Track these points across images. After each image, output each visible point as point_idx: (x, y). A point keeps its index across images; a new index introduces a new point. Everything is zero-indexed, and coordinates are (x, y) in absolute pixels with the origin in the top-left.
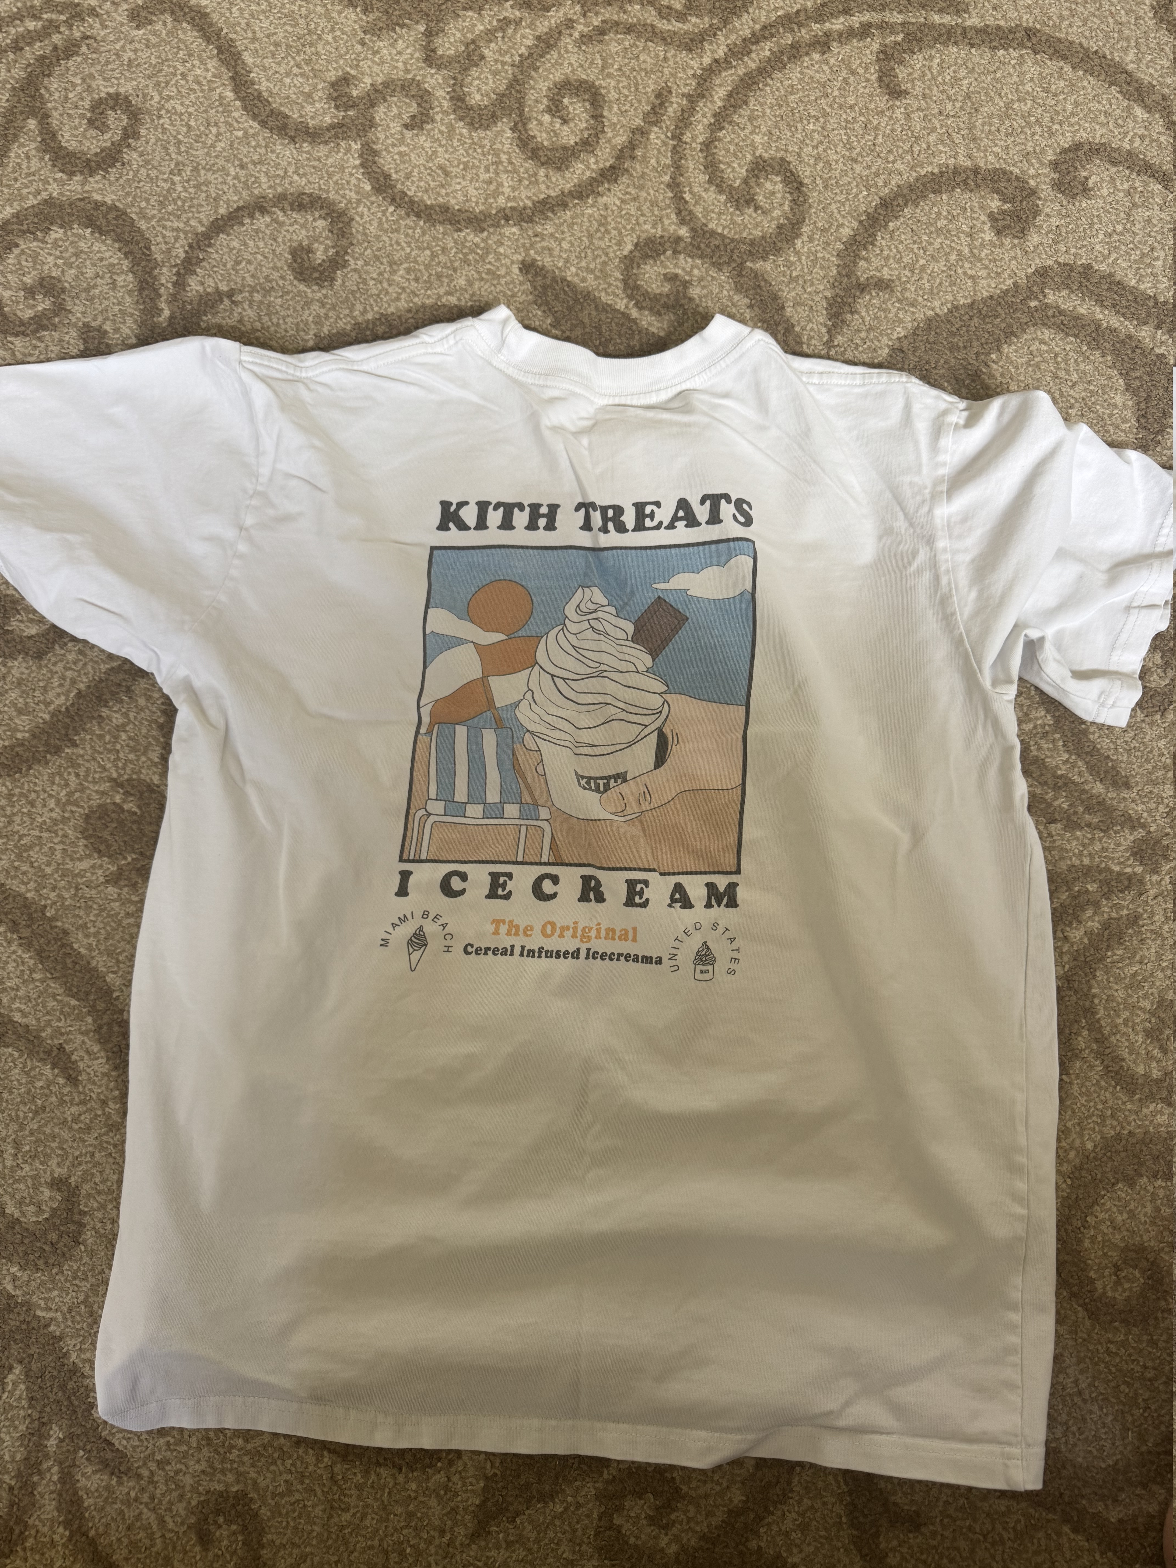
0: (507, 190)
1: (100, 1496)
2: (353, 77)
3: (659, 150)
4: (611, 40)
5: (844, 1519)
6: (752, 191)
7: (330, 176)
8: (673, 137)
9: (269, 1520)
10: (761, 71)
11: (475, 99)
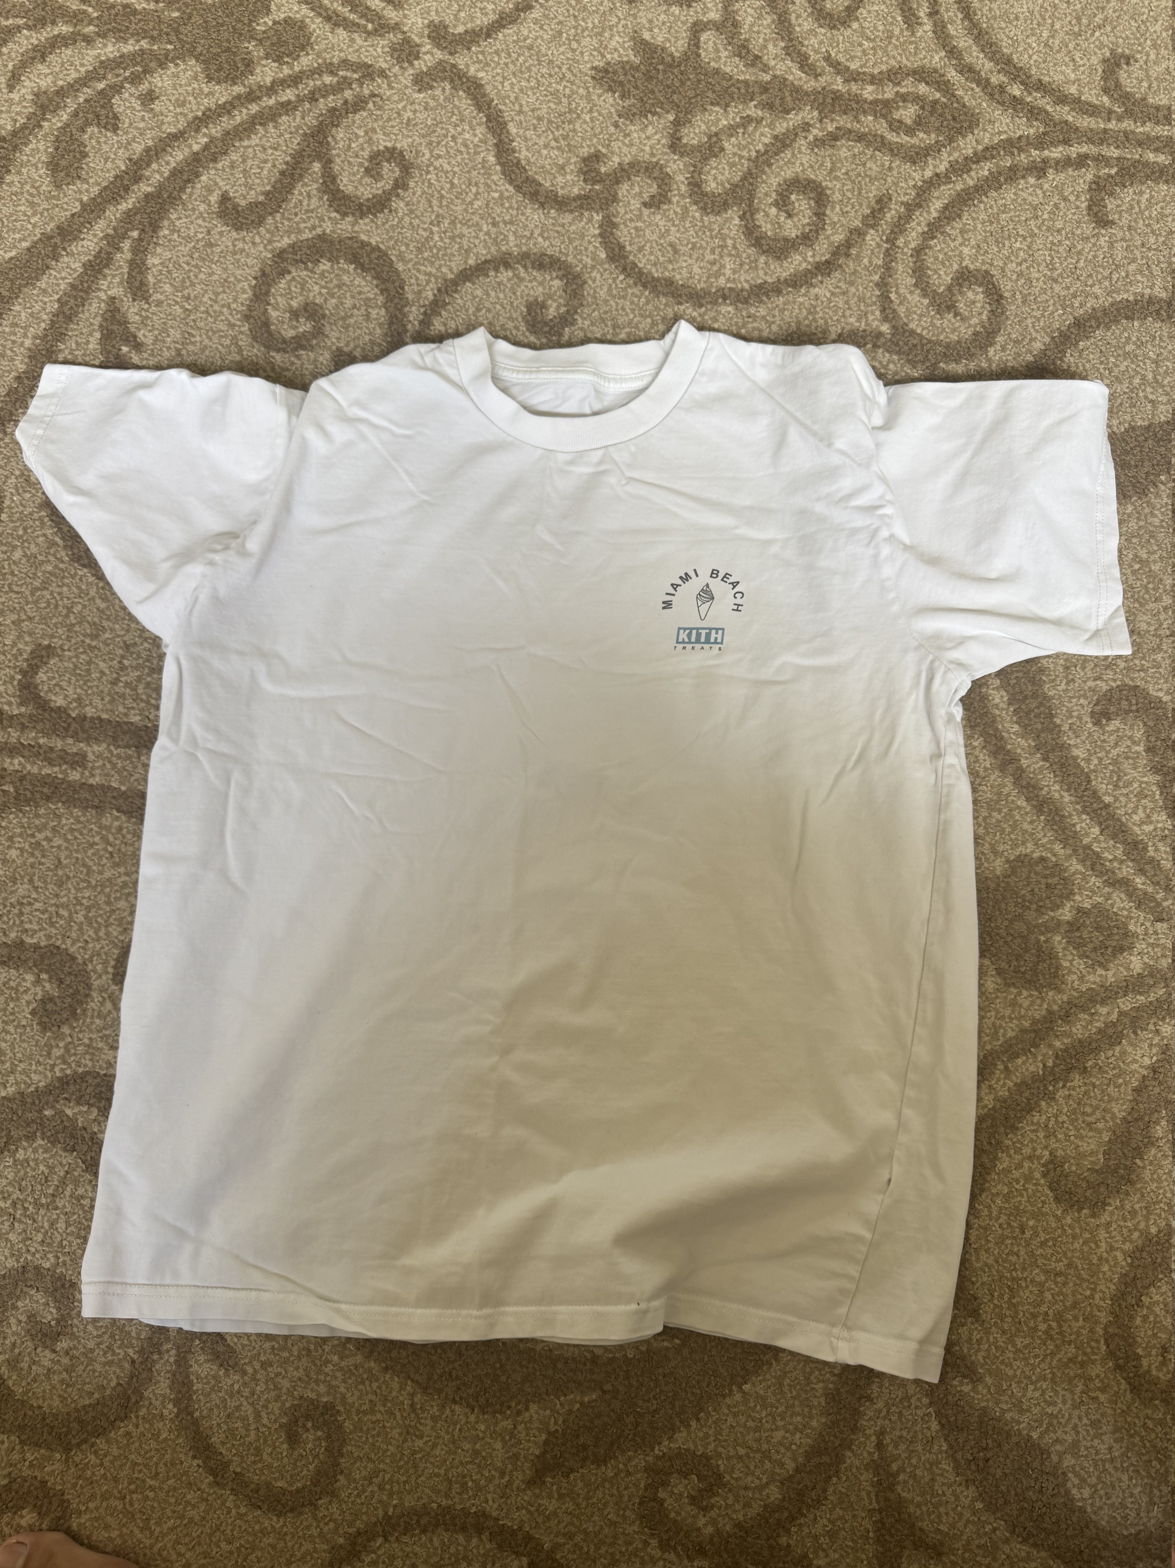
0: (728, 272)
1: (208, 1383)
2: (604, 155)
3: (872, 251)
4: (842, 146)
5: (871, 1534)
6: (954, 299)
7: (571, 241)
8: (887, 241)
9: (351, 1433)
10: (978, 189)
11: (711, 186)
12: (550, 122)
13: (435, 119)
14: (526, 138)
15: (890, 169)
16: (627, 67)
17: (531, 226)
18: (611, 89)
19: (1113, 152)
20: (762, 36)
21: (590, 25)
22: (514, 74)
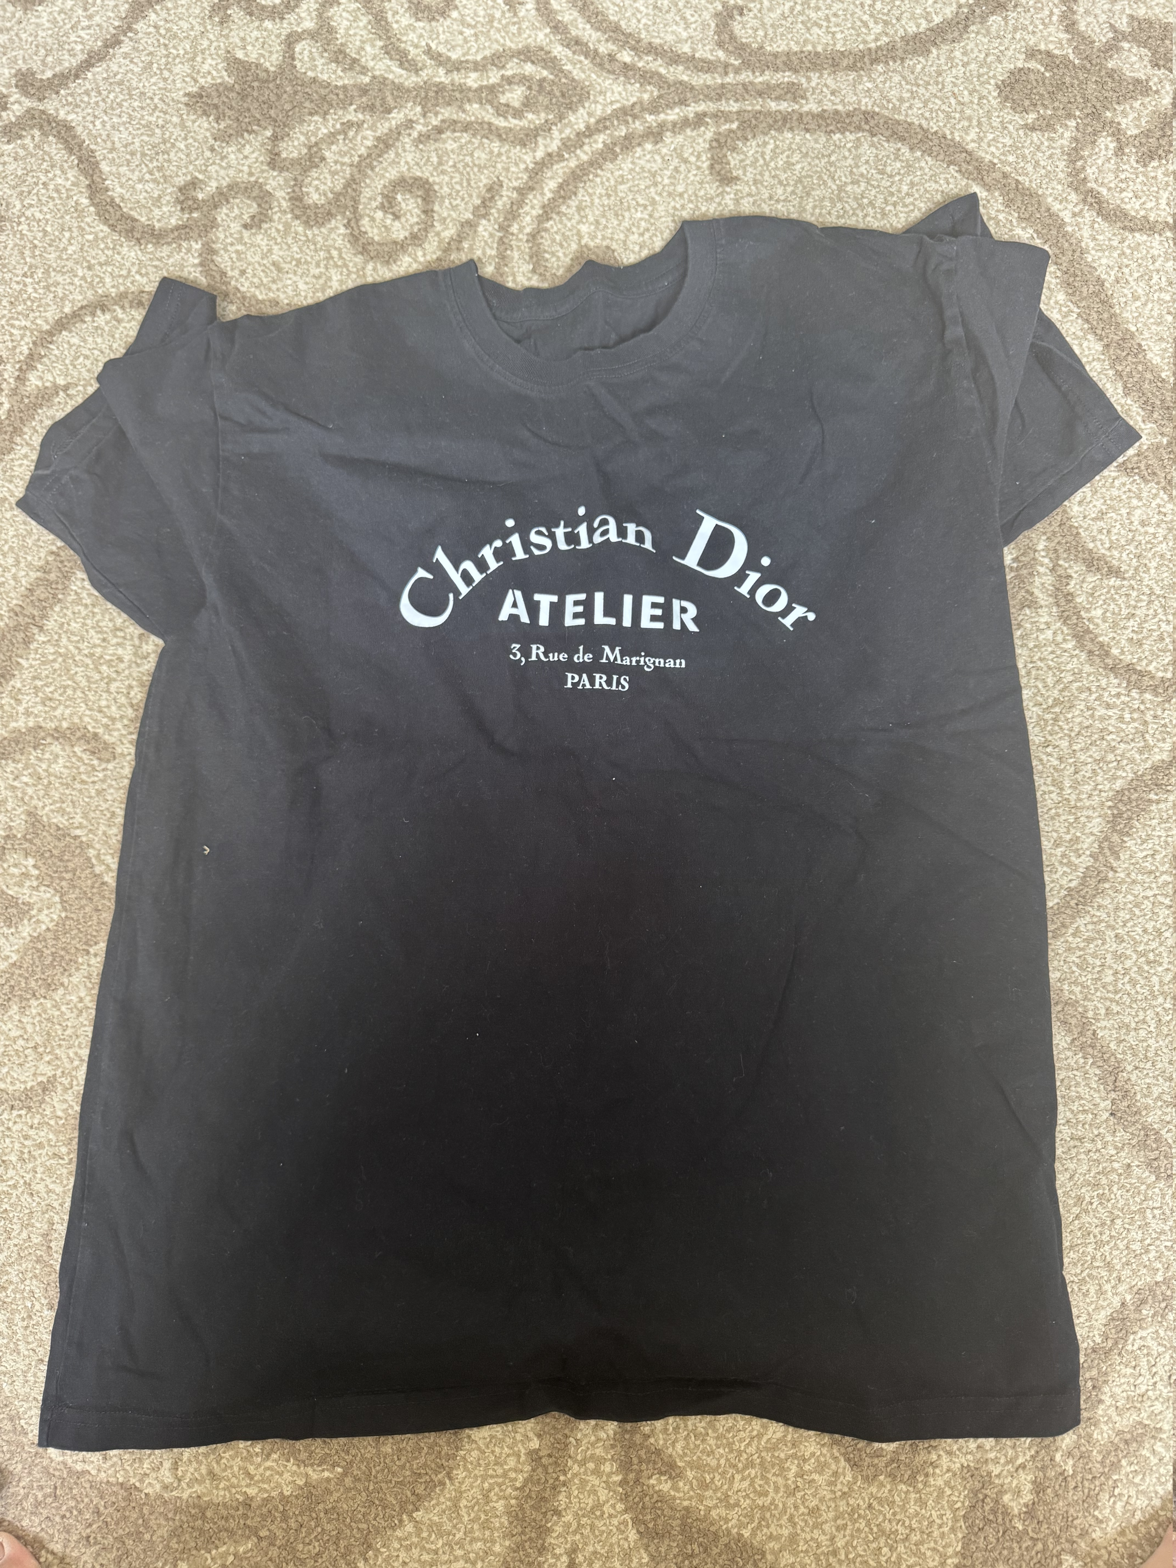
12: (144, 155)
13: (25, 169)
14: (119, 174)
15: (500, 154)
16: (221, 89)
17: (128, 264)
18: (205, 113)
19: (734, 107)
20: (358, 38)
21: (182, 52)
22: (105, 112)
